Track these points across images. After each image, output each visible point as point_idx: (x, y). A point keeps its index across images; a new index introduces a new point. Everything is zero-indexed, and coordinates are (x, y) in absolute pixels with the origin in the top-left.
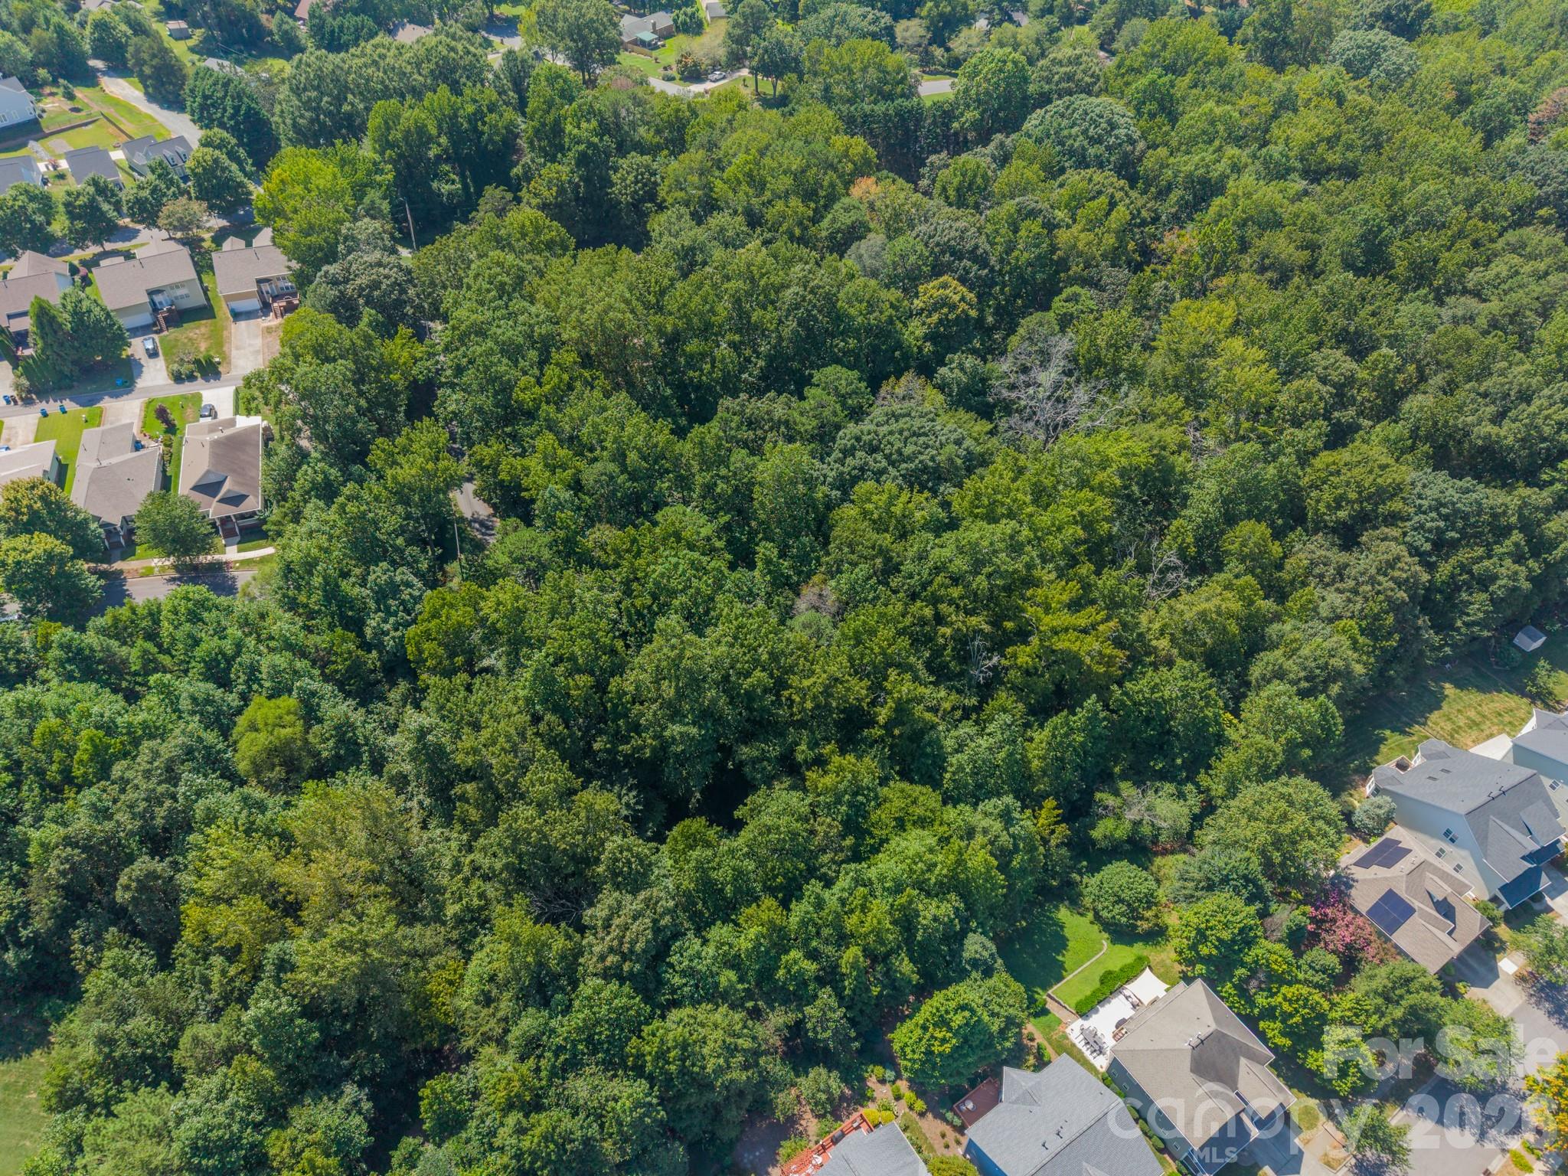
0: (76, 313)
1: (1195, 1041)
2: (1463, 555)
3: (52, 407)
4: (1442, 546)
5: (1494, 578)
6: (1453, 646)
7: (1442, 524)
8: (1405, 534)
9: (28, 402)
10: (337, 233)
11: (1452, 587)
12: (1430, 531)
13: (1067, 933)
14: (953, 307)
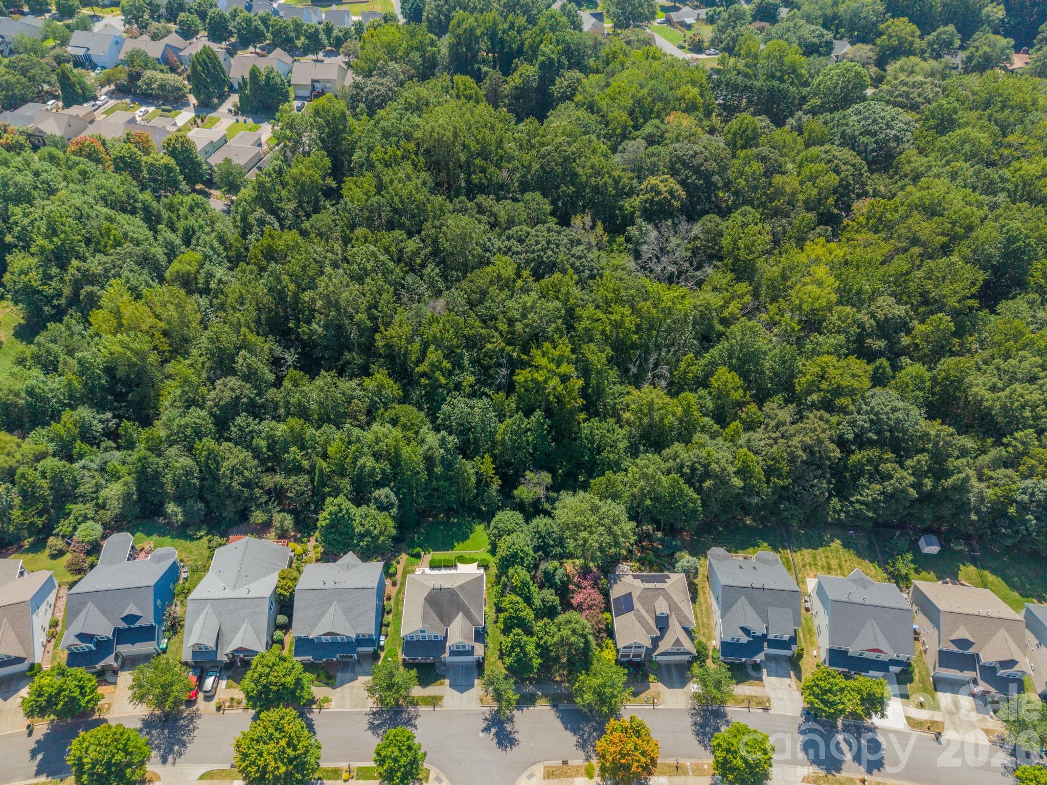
0: (268, 78)
1: (438, 586)
2: (874, 453)
3: (241, 119)
4: (861, 442)
5: (890, 477)
6: (847, 513)
7: (867, 425)
8: (839, 424)
9: (236, 114)
10: (375, 64)
11: (859, 472)
12: (858, 427)
13: (471, 536)
14: (659, 193)
